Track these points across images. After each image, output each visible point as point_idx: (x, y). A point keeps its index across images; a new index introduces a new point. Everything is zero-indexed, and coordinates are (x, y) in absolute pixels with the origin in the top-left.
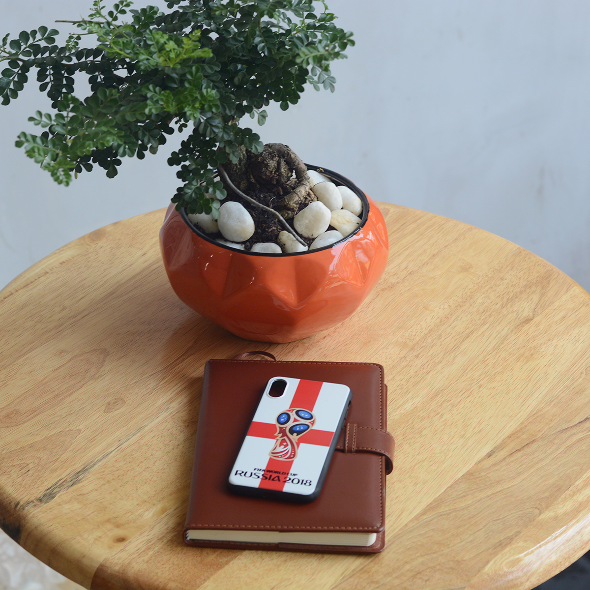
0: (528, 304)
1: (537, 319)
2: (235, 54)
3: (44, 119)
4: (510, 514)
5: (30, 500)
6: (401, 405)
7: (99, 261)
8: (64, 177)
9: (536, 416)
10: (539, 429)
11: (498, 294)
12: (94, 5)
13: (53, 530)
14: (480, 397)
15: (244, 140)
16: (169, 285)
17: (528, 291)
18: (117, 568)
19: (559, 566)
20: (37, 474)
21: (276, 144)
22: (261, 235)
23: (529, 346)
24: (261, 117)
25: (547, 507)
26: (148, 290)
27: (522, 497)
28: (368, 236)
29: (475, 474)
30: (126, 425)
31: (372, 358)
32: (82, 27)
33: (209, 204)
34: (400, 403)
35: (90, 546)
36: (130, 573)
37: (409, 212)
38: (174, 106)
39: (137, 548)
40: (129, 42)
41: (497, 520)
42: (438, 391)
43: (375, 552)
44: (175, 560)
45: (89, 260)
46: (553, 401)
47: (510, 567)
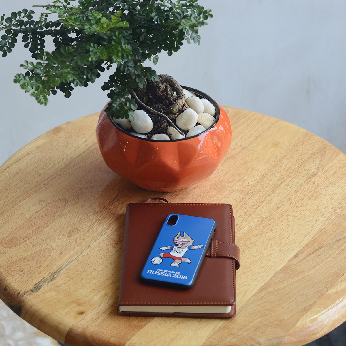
0: (314, 165)
1: (319, 174)
2: (140, 23)
3: (29, 65)
4: (310, 291)
5: (26, 291)
6: (242, 228)
7: (59, 146)
8: (43, 100)
9: (322, 232)
10: (324, 240)
11: (296, 160)
13: (41, 308)
14: (288, 221)
15: (147, 74)
16: (102, 158)
17: (313, 157)
18: (80, 330)
19: (340, 321)
20: (29, 275)
21: (164, 75)
22: (157, 129)
23: (316, 190)
24: (155, 59)
25: (331, 287)
26: (89, 162)
27: (316, 281)
28: (220, 128)
29: (288, 268)
30: (80, 244)
31: (224, 200)
32: (49, 9)
33: (128, 112)
34: (242, 226)
35: (63, 317)
36: (88, 333)
37: (241, 111)
38: (106, 55)
39: (91, 318)
40: (78, 18)
41: (302, 295)
42: (264, 219)
43: (231, 316)
44: (114, 325)
45: (53, 145)
46: (331, 223)
47: (311, 323)
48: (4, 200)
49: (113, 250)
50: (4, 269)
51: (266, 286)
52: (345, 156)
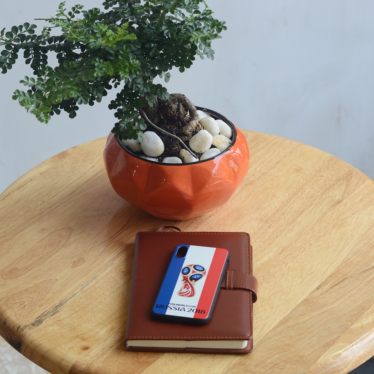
0: (339, 192)
1: (345, 201)
2: (149, 37)
3: (30, 81)
4: (333, 326)
5: (27, 325)
6: (261, 258)
7: (65, 172)
8: (44, 117)
9: (346, 263)
10: (349, 271)
11: (319, 186)
12: (59, 8)
13: (42, 343)
14: (310, 251)
15: (157, 92)
16: (110, 185)
17: (338, 183)
18: (84, 367)
19: (365, 358)
20: (30, 308)
21: (176, 94)
22: (169, 152)
23: (341, 218)
24: (166, 77)
25: (356, 320)
26: (97, 189)
27: (340, 314)
28: (236, 151)
29: (309, 301)
30: (86, 275)
31: (241, 229)
32: (52, 22)
33: (136, 133)
34: (260, 257)
35: (66, 353)
36: (92, 370)
37: (261, 135)
38: (112, 71)
39: (96, 354)
40: (82, 31)
41: (325, 329)
42: (284, 248)
43: (247, 352)
44: (121, 361)
45: (58, 171)
46: (357, 253)
47: (334, 359)
48: (5, 228)
49: (120, 282)
50: (4, 301)
51: (286, 320)
52: (373, 182)
